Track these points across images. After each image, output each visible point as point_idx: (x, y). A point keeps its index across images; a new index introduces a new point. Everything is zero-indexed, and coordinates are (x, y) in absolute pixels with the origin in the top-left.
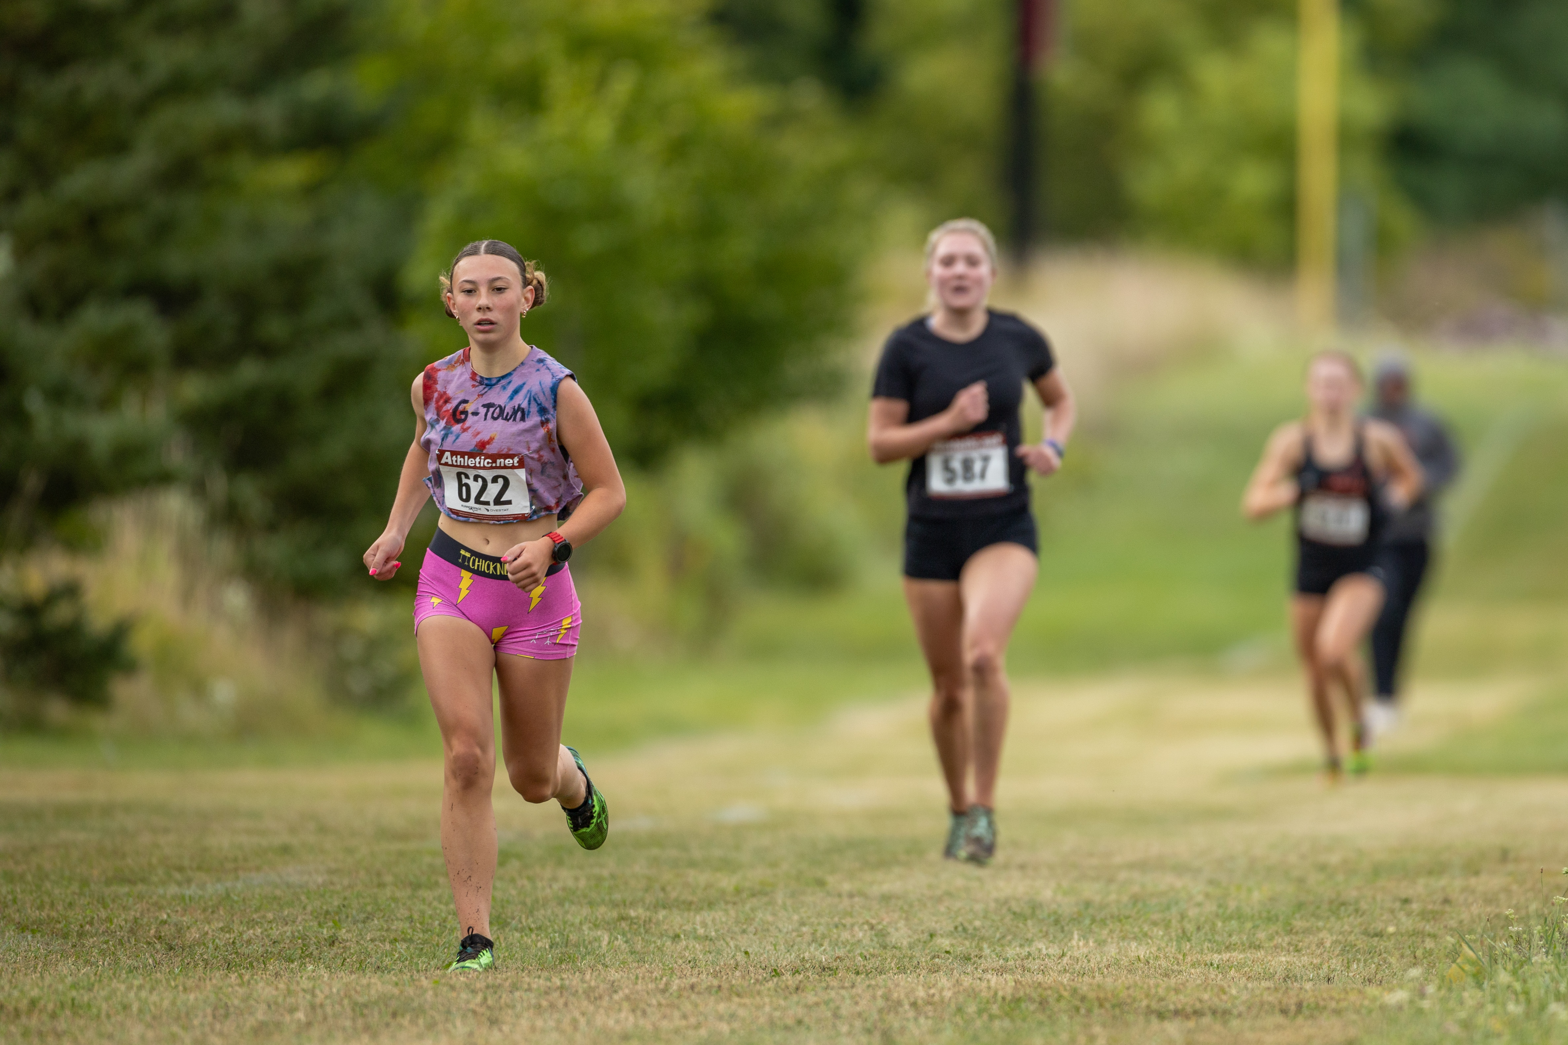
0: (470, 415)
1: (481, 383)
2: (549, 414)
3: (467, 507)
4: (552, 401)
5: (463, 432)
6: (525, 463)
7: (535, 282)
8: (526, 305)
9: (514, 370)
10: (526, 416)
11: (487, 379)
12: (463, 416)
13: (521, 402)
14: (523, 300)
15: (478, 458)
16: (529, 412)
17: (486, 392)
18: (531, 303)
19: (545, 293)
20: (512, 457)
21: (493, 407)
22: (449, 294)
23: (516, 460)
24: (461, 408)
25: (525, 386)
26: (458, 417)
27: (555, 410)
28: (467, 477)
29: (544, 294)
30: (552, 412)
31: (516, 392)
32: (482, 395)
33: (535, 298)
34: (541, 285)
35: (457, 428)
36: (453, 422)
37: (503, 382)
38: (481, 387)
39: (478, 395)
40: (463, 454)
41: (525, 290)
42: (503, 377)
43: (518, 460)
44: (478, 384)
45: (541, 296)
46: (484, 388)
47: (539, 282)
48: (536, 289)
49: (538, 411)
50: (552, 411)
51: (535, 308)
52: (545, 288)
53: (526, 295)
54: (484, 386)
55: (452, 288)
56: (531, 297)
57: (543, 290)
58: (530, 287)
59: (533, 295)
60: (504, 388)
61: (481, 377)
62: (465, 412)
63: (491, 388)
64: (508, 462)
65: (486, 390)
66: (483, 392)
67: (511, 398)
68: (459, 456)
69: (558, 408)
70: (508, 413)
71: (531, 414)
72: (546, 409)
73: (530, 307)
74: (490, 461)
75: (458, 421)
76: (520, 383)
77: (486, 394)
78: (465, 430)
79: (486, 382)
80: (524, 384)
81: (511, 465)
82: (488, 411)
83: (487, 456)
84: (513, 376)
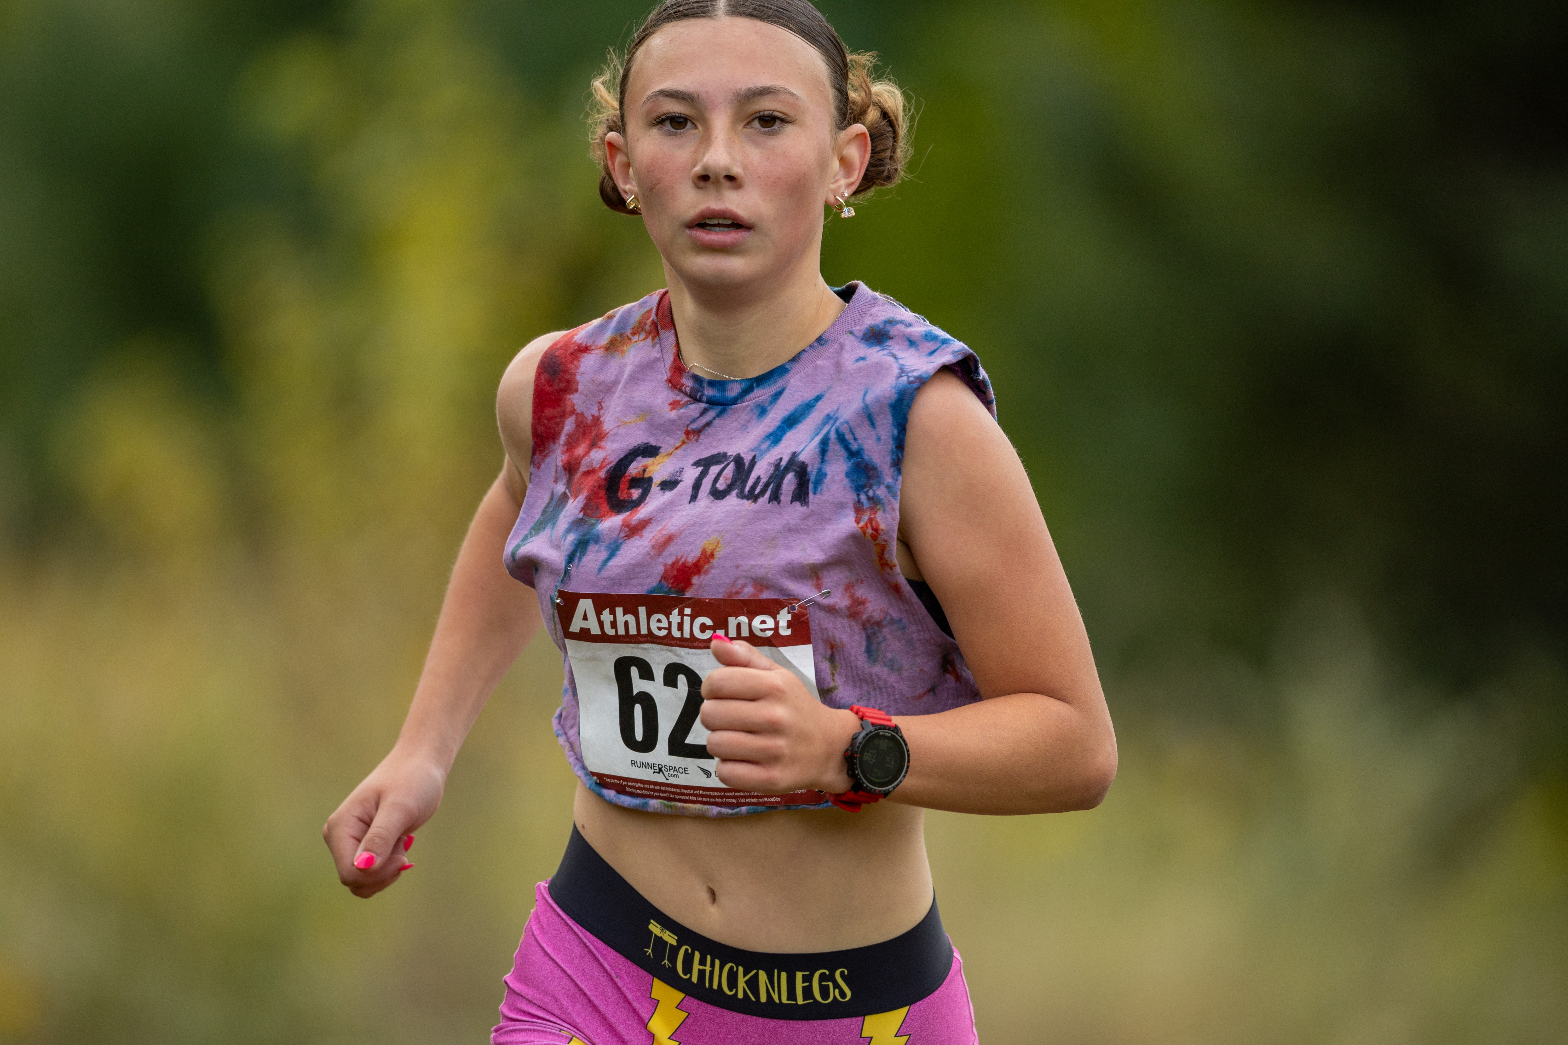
0: (655, 488)
1: (695, 398)
2: (879, 483)
3: (647, 766)
4: (891, 446)
5: (628, 537)
6: (813, 626)
7: (873, 115)
8: (843, 182)
9: (794, 359)
10: (811, 486)
11: (712, 384)
12: (636, 493)
13: (799, 449)
14: (836, 164)
15: (676, 612)
16: (821, 475)
17: (709, 424)
18: (857, 176)
19: (903, 150)
20: (771, 608)
21: (718, 463)
22: (612, 135)
23: (784, 617)
24: (634, 469)
25: (820, 403)
26: (622, 495)
27: (899, 471)
28: (647, 673)
29: (899, 153)
30: (888, 480)
31: (791, 421)
32: (698, 432)
33: (870, 165)
34: (891, 124)
35: (612, 523)
36: (605, 507)
37: (761, 394)
38: (695, 409)
39: (687, 433)
40: (630, 604)
41: (843, 135)
42: (761, 380)
43: (789, 617)
44: (686, 399)
45: (891, 158)
46: (704, 412)
47: (885, 115)
48: (875, 136)
49: (847, 475)
50: (887, 474)
51: (871, 193)
52: (902, 131)
53: (845, 152)
54: (703, 405)
55: (622, 117)
56: (858, 156)
57: (895, 138)
58: (859, 128)
59: (865, 152)
60: (762, 411)
61: (697, 379)
62: (643, 482)
63: (722, 412)
64: (762, 624)
65: (708, 417)
66: (700, 423)
67: (775, 437)
68: (619, 611)
69: (909, 465)
70: (759, 478)
71: (827, 480)
72: (875, 469)
73: (854, 188)
74: (708, 622)
75: (619, 506)
76: (808, 395)
77: (710, 429)
78: (633, 530)
79: (709, 392)
80: (818, 398)
81: (769, 633)
82: (703, 475)
83: (700, 608)
84: (788, 376)
